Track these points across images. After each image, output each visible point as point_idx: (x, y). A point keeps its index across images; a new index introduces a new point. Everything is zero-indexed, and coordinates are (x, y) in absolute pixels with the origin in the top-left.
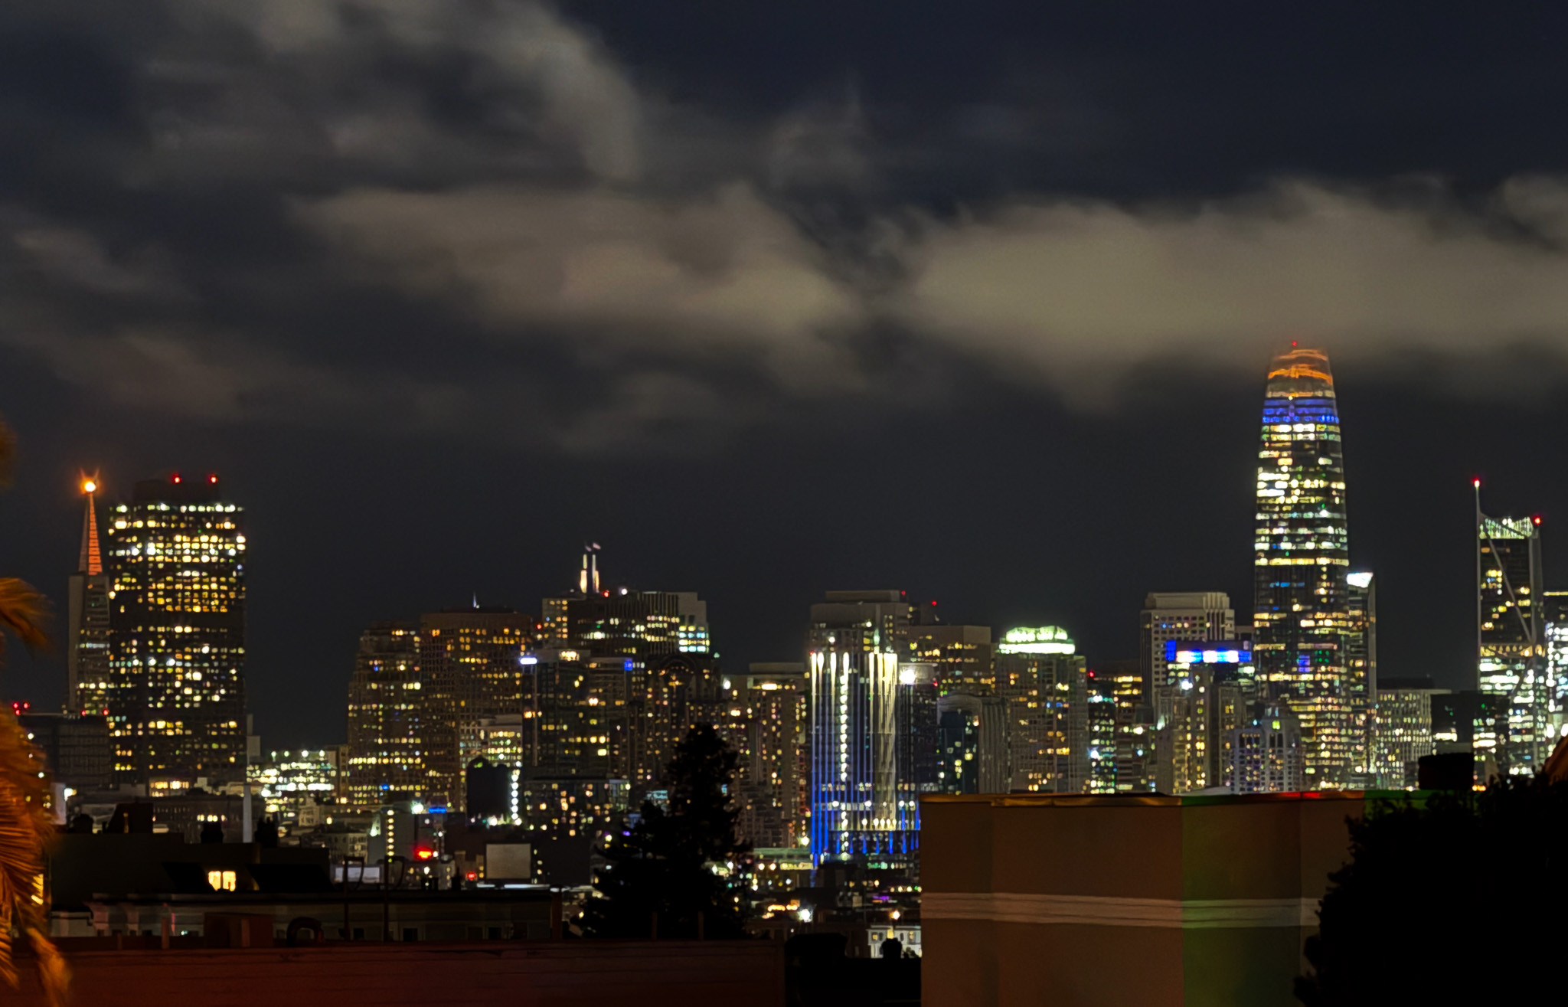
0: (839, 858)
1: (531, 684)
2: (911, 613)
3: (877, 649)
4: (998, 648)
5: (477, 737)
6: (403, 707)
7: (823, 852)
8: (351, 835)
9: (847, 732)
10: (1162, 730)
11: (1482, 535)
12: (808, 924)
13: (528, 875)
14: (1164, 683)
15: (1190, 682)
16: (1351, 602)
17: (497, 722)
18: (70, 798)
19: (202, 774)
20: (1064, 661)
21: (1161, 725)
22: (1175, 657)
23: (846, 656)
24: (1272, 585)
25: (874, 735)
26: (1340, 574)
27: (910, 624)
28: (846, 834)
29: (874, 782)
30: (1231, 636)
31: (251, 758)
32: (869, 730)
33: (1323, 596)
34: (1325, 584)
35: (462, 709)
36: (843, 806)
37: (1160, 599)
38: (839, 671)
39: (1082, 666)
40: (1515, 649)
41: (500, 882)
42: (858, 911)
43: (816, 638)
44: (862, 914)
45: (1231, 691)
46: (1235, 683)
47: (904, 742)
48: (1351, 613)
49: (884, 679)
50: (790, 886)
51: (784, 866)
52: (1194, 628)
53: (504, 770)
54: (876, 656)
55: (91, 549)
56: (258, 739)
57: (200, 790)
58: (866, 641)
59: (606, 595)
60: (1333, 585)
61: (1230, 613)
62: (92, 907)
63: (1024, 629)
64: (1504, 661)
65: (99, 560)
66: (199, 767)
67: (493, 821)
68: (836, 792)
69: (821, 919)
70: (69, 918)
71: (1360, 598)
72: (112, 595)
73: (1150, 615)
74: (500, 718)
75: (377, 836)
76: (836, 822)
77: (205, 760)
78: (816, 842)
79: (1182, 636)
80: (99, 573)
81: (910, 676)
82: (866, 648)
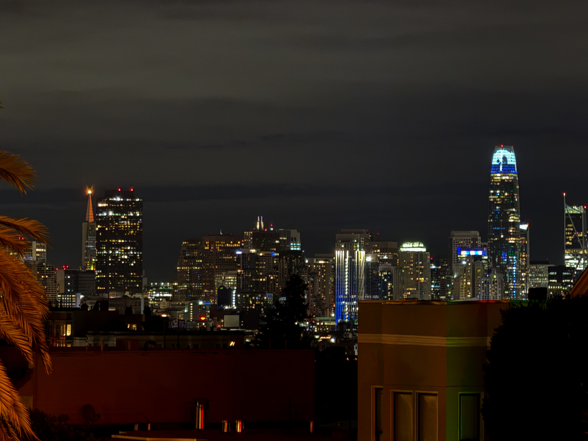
0: (345, 321)
1: (240, 260)
2: (370, 237)
3: (358, 250)
4: (400, 249)
5: (221, 279)
6: (196, 268)
7: (339, 319)
8: (178, 312)
9: (348, 278)
10: (456, 278)
11: (566, 212)
12: (334, 343)
13: (238, 325)
14: (457, 262)
15: (465, 261)
16: (521, 234)
17: (228, 273)
18: (82, 298)
19: (127, 290)
20: (423, 254)
21: (455, 276)
22: (460, 253)
23: (348, 252)
24: (494, 229)
25: (357, 279)
26: (517, 225)
27: (370, 241)
28: (347, 313)
29: (357, 295)
30: (480, 246)
31: (144, 285)
32: (355, 277)
33: (511, 232)
34: (512, 228)
35: (216, 269)
36: (346, 303)
37: (456, 233)
38: (345, 257)
39: (429, 256)
40: (577, 251)
41: (228, 328)
42: (351, 339)
43: (337, 245)
44: (352, 340)
45: (480, 265)
46: (481, 262)
47: (367, 282)
48: (521, 238)
49: (361, 260)
50: (328, 330)
51: (326, 324)
52: (467, 243)
53: (230, 290)
54: (358, 252)
55: (90, 213)
56: (146, 279)
57: (127, 296)
58: (355, 247)
59: (266, 230)
60: (515, 229)
61: (479, 238)
62: (87, 336)
63: (409, 243)
64: (573, 255)
65: (93, 217)
66: (126, 288)
67: (227, 307)
68: (344, 298)
69: (338, 342)
70: (80, 340)
71: (524, 233)
72: (97, 229)
73: (452, 238)
74: (229, 272)
75: (187, 312)
76: (344, 308)
77: (128, 286)
78: (337, 315)
79: (463, 246)
80: (93, 222)
81: (369, 259)
82: (355, 249)
